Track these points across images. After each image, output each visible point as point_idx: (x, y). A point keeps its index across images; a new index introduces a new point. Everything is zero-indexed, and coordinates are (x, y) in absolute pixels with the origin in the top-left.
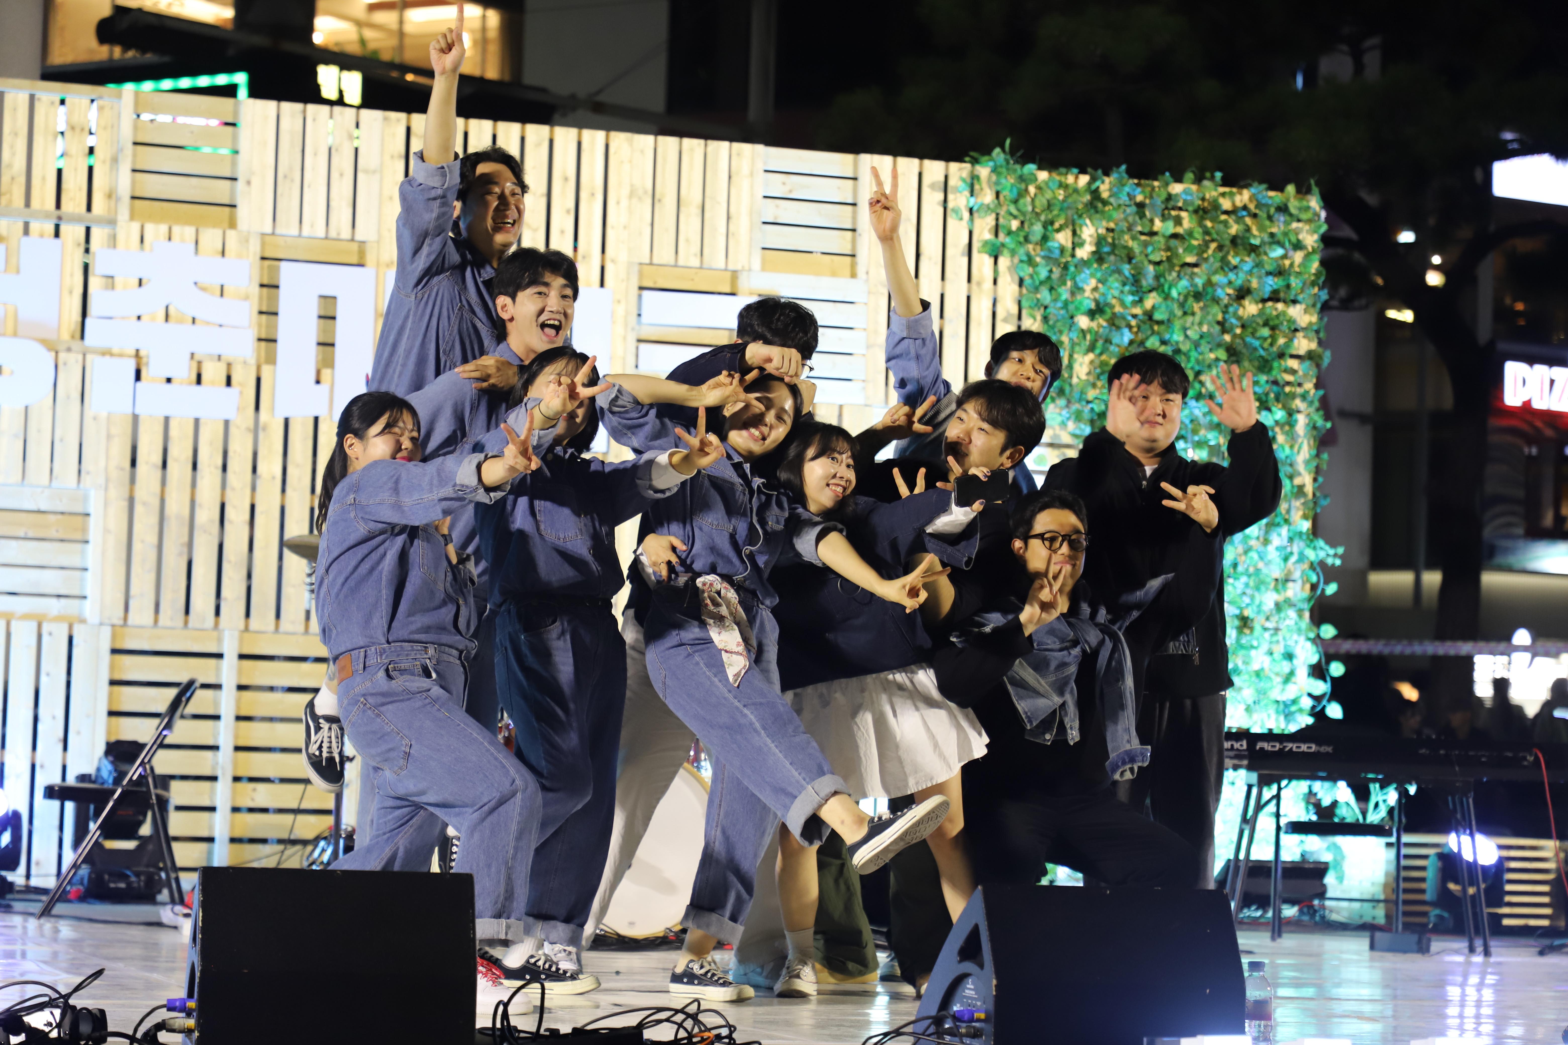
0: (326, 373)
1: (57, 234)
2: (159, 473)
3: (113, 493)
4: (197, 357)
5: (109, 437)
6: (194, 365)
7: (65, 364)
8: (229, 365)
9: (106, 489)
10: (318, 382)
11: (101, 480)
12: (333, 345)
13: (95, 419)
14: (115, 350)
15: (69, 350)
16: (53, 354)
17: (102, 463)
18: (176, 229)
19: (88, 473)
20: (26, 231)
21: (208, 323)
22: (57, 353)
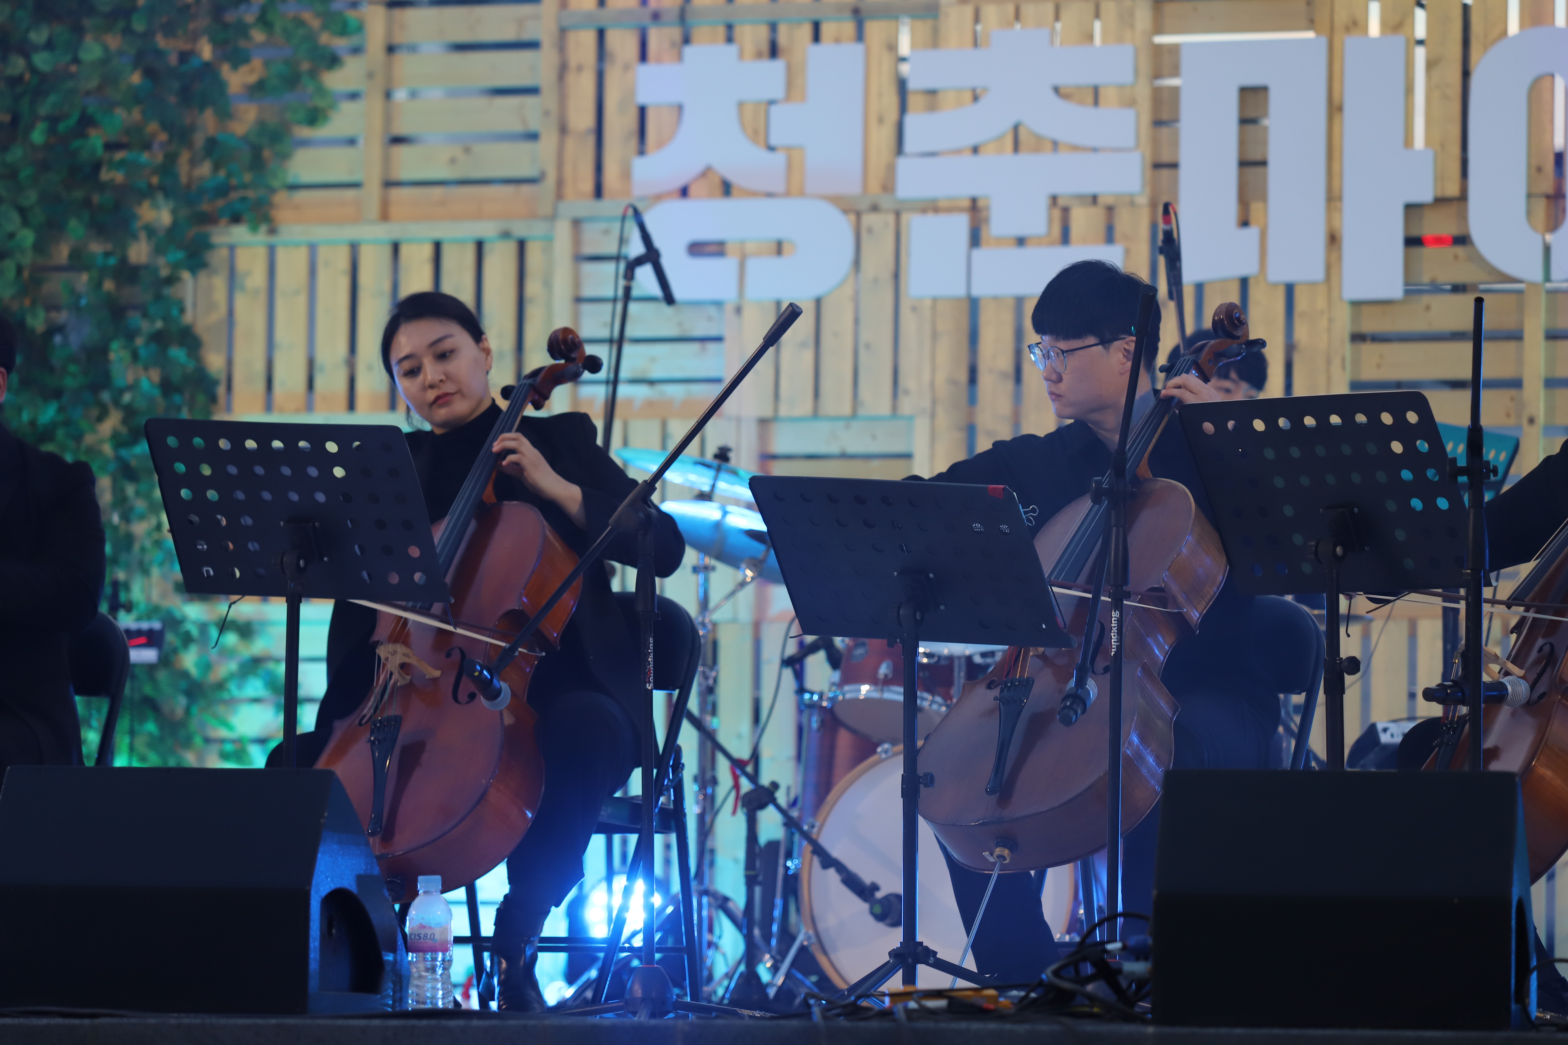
0: (1256, 208)
1: (860, 36)
2: (1009, 385)
3: (943, 419)
4: (1061, 202)
5: (935, 336)
6: (1057, 213)
7: (870, 230)
8: (1110, 209)
9: (933, 416)
10: (1245, 223)
11: (926, 403)
12: (1263, 163)
13: (914, 309)
14: (942, 204)
15: (875, 208)
16: (853, 217)
17: (926, 376)
18: (1028, 10)
19: (907, 392)
20: (816, 37)
21: (1075, 148)
22: (858, 215)
